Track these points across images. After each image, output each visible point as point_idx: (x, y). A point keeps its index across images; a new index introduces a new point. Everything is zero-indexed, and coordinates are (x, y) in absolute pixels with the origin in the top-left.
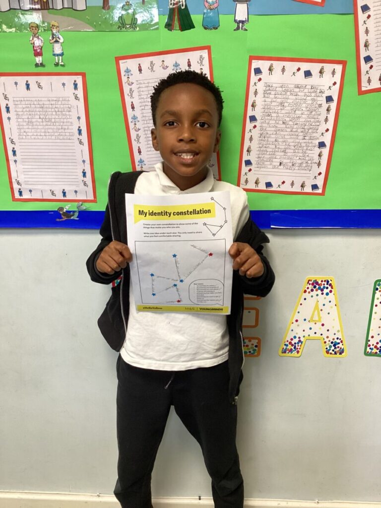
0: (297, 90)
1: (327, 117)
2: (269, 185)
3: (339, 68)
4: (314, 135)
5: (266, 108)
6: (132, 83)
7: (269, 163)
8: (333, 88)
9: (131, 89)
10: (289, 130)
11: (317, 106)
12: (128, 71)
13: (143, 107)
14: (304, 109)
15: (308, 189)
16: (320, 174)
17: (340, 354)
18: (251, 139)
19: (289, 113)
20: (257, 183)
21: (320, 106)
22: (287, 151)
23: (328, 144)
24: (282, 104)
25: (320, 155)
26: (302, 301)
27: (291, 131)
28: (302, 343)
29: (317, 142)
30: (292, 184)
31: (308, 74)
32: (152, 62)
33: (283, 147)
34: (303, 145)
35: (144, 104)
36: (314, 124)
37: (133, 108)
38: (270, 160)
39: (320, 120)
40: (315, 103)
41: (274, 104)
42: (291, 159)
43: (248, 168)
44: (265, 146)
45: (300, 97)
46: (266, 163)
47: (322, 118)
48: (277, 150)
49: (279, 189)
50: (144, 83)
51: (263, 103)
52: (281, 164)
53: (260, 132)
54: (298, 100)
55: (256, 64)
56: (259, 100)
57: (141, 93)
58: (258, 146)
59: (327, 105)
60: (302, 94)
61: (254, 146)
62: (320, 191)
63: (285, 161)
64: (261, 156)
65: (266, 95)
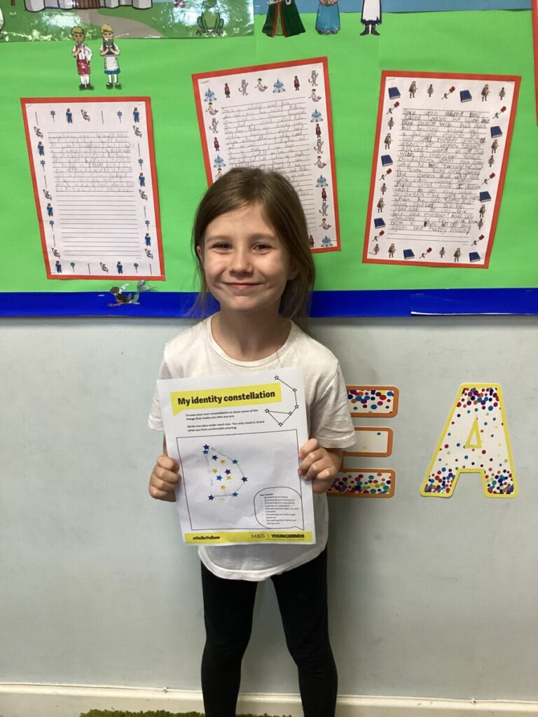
0: (450, 119)
1: (492, 156)
2: (408, 253)
3: (509, 87)
4: (474, 182)
5: (406, 144)
6: (216, 111)
7: (409, 223)
8: (501, 115)
9: (214, 120)
10: (438, 175)
11: (478, 141)
12: (209, 94)
13: (231, 146)
14: (460, 146)
15: (464, 259)
16: (482, 237)
17: (508, 493)
18: (384, 189)
19: (438, 152)
20: (391, 251)
21: (483, 140)
22: (435, 205)
23: (493, 195)
24: (428, 139)
25: (482, 211)
26: (455, 418)
27: (441, 177)
28: (453, 477)
29: (477, 193)
30: (442, 252)
31: (465, 96)
32: (244, 82)
33: (430, 200)
34: (459, 196)
35: (232, 141)
36: (473, 166)
37: (217, 146)
38: (411, 219)
39: (482, 161)
40: (475, 137)
41: (416, 138)
42: (440, 216)
43: (380, 230)
44: (403, 198)
45: (453, 129)
46: (405, 223)
47: (485, 159)
48: (420, 203)
49: (423, 260)
50: (233, 111)
51: (401, 138)
52: (425, 224)
53: (396, 179)
54: (450, 133)
55: (391, 82)
56: (396, 133)
57: (229, 125)
58: (394, 198)
59: (493, 140)
60: (458, 124)
61: (388, 198)
62: (481, 262)
63: (432, 220)
64: (397, 212)
65: (405, 126)
